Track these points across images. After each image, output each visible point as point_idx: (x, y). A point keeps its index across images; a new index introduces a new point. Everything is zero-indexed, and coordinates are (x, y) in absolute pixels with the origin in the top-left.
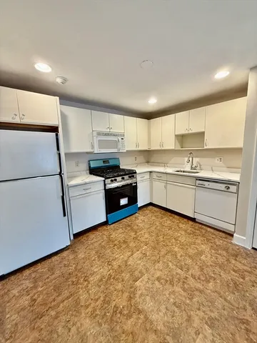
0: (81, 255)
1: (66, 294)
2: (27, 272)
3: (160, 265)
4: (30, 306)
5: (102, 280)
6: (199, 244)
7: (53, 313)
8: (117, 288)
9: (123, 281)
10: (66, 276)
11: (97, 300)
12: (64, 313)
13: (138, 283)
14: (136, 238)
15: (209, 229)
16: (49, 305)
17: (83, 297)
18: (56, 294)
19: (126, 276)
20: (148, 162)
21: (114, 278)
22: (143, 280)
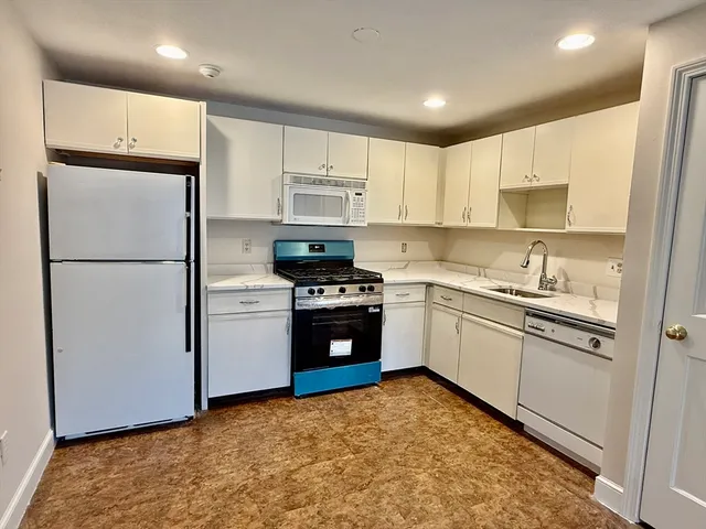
0: (208, 441)
1: (151, 493)
2: (102, 446)
3: (360, 497)
4: (87, 495)
5: (224, 489)
6: (490, 481)
7: (117, 514)
8: (246, 509)
9: (263, 502)
10: (164, 467)
11: (199, 518)
12: (134, 519)
13: (290, 514)
14: (341, 435)
15: (545, 456)
16: (115, 502)
17: (178, 505)
18: (134, 490)
19: (276, 496)
20: (441, 260)
21: (249, 494)
22: (306, 511)
